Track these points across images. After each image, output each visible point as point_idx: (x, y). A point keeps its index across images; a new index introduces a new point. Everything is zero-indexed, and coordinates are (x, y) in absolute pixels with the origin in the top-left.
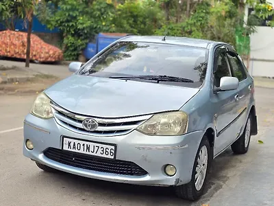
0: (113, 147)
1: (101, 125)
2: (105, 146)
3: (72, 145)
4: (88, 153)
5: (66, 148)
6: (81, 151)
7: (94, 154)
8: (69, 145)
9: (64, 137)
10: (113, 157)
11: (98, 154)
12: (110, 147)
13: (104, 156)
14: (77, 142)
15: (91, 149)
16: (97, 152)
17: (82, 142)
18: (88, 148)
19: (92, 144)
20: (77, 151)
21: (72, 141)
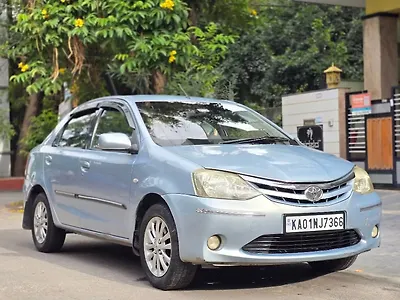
0: (342, 215)
1: (325, 191)
2: (333, 216)
3: (297, 224)
4: (315, 230)
5: (289, 229)
6: (308, 229)
7: (323, 229)
8: (294, 225)
9: (285, 216)
10: (342, 228)
11: (328, 228)
12: (339, 216)
13: (334, 228)
14: (303, 218)
15: (319, 224)
16: (327, 225)
17: (308, 218)
18: (316, 223)
19: (319, 217)
20: (303, 230)
21: (297, 218)
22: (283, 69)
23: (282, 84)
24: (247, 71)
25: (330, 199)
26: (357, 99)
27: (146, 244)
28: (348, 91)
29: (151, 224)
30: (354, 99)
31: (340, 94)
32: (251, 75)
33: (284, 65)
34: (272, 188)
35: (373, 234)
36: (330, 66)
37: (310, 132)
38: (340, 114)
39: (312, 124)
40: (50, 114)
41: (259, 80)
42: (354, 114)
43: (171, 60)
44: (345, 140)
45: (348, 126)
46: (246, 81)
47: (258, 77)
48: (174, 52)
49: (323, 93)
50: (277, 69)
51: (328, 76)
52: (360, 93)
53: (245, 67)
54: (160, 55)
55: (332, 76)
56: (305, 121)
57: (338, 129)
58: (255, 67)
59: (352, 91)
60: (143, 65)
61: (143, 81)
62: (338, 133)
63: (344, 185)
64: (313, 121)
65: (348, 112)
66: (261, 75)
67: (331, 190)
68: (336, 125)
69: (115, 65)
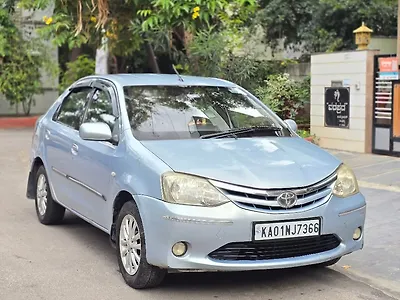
0: (317, 221)
1: (299, 197)
2: (308, 222)
3: (267, 232)
4: (288, 236)
5: (258, 237)
6: (280, 236)
7: (296, 236)
8: (264, 232)
9: (254, 224)
10: (317, 234)
11: (302, 235)
12: (314, 222)
13: (308, 234)
14: (274, 225)
15: (292, 231)
16: (300, 231)
17: (280, 225)
18: (288, 230)
19: (292, 224)
20: (274, 237)
21: (268, 226)
22: (331, 12)
23: (329, 29)
24: (295, 12)
25: (304, 205)
26: (386, 63)
27: (121, 239)
28: (377, 53)
29: (126, 220)
30: (383, 62)
31: (368, 57)
32: (299, 16)
33: (332, 8)
34: (243, 195)
35: (356, 236)
36: (360, 25)
37: (337, 94)
38: (368, 77)
39: (339, 86)
40: (86, 60)
41: (306, 22)
42: (381, 77)
43: (194, 16)
44: (372, 105)
45: (376, 90)
46: (293, 23)
47: (305, 19)
48: (198, 8)
49: (351, 55)
50: (324, 12)
51: (357, 36)
52: (389, 56)
53: (293, 9)
54: (182, 11)
55: (362, 36)
56: (333, 82)
57: (365, 92)
58: (302, 8)
59: (381, 53)
60: (166, 21)
61: (165, 38)
62: (364, 97)
63: (324, 188)
64: (341, 83)
65: (376, 75)
66: (309, 17)
67: (306, 196)
68: (363, 89)
69: (137, 21)
